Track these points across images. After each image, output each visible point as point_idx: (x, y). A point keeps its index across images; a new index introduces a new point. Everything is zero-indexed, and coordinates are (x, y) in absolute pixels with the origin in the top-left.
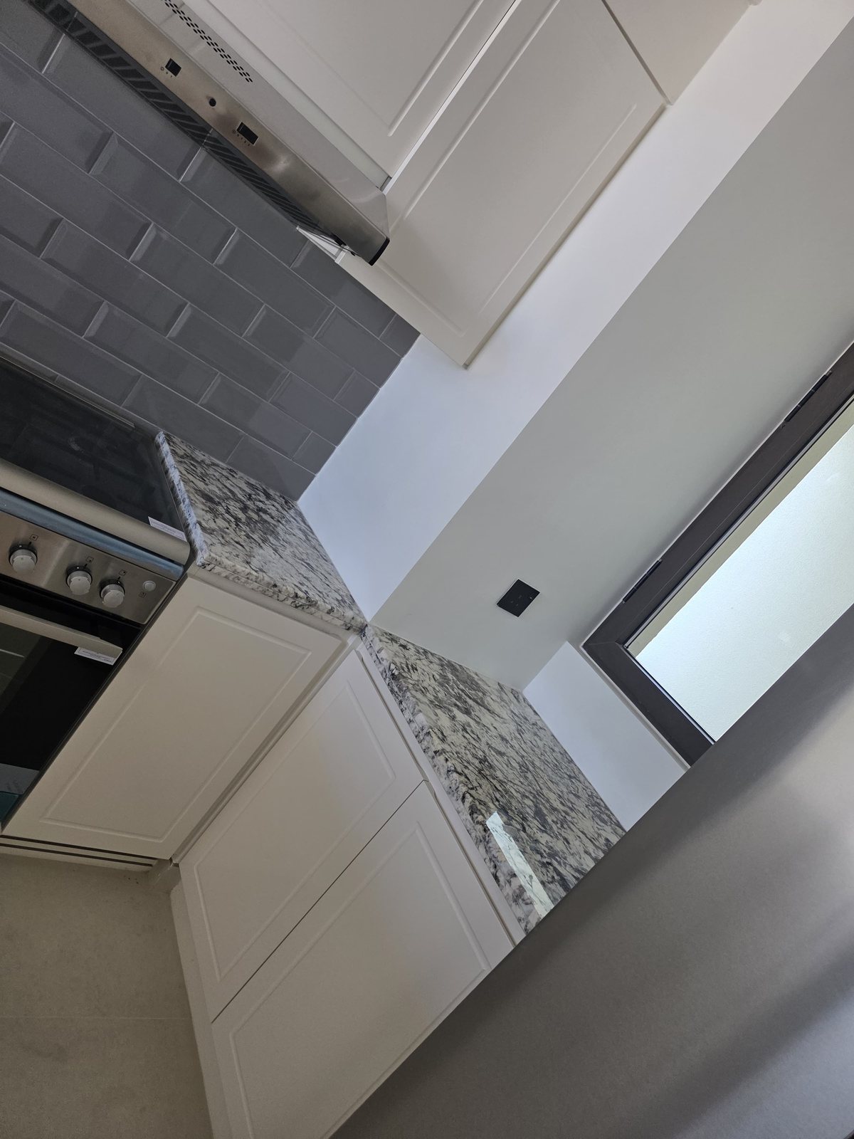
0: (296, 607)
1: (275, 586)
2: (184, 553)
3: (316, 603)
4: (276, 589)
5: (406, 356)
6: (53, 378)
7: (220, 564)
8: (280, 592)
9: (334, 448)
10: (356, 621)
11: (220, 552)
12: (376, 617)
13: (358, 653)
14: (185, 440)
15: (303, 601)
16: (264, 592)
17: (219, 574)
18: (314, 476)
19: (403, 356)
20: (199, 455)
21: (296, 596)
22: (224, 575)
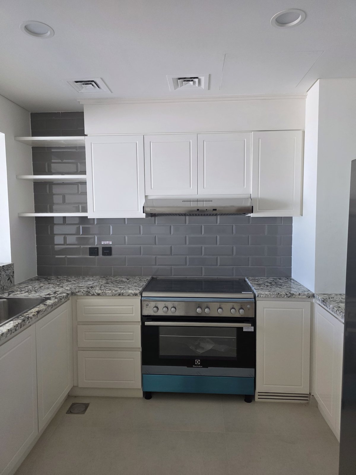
0: (289, 297)
1: (279, 294)
2: (252, 296)
3: (293, 294)
4: (280, 295)
5: (293, 223)
6: (217, 278)
7: (261, 294)
8: (281, 295)
9: (291, 257)
10: (310, 294)
11: (260, 292)
12: (315, 291)
13: (317, 303)
14: (252, 276)
15: (289, 295)
16: (277, 297)
17: (263, 297)
18: (291, 268)
19: (292, 224)
20: (257, 278)
21: (286, 294)
22: (264, 296)
